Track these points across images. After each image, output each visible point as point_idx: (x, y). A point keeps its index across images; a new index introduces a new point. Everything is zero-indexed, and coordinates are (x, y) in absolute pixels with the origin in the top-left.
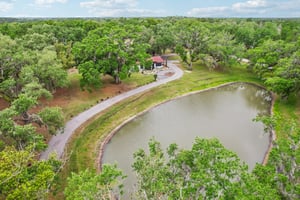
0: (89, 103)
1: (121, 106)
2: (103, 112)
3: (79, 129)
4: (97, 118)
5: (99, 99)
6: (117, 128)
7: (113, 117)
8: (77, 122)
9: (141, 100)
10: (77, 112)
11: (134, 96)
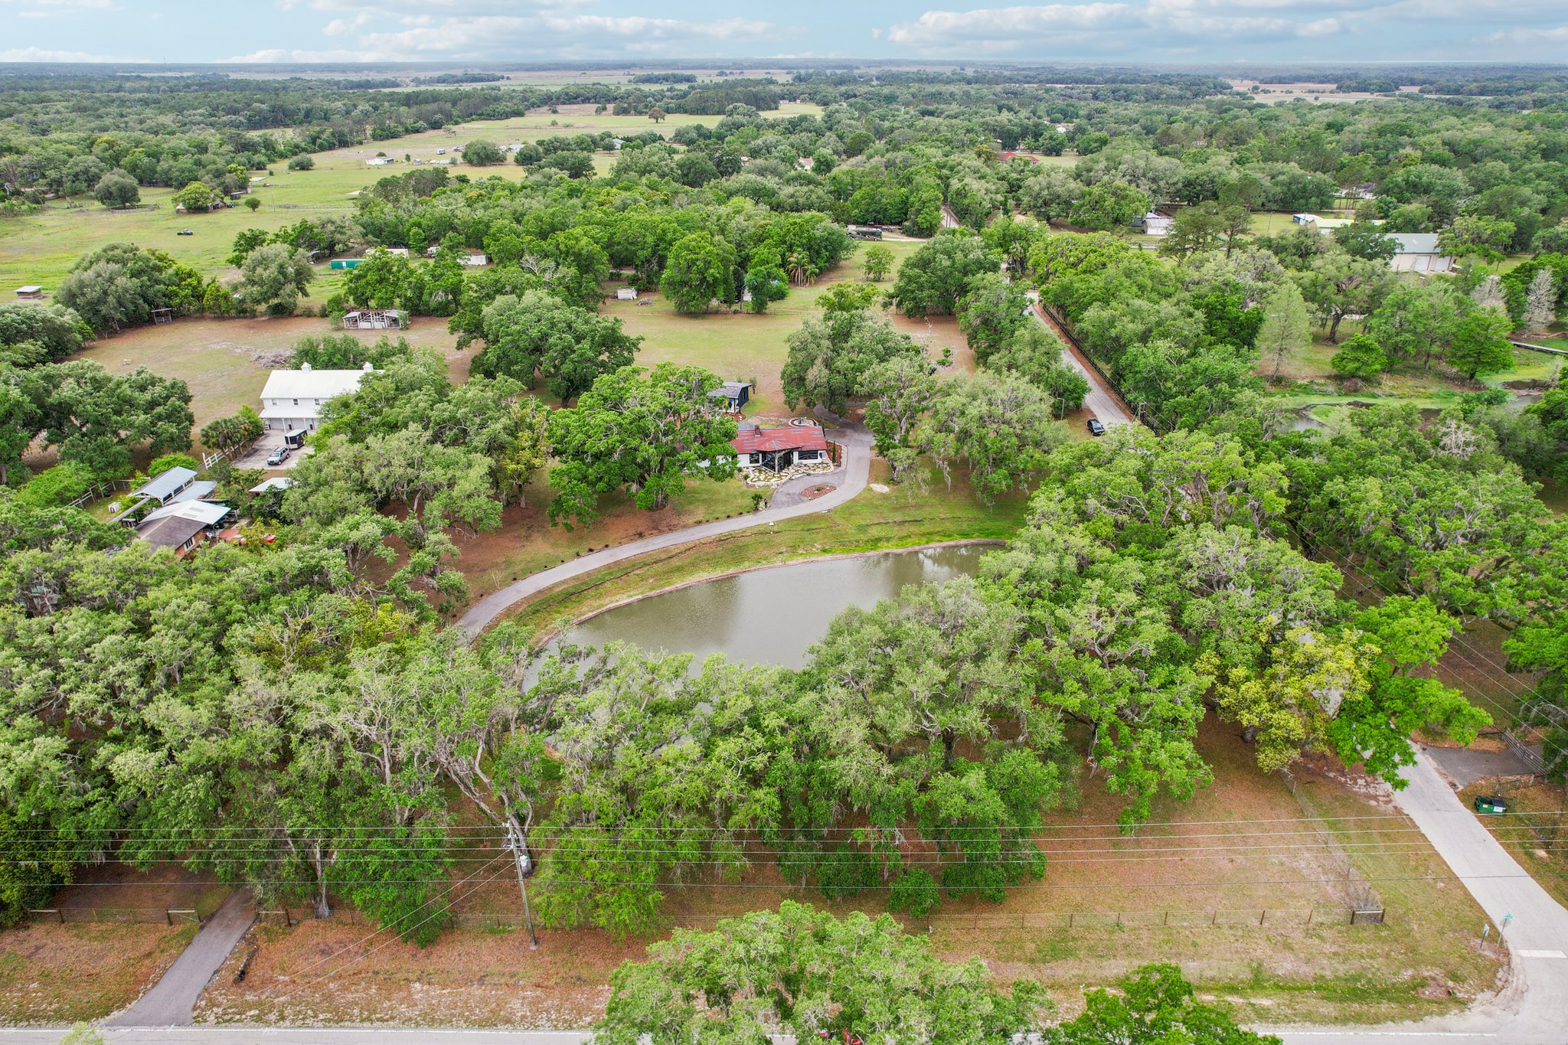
0: (563, 552)
1: (621, 572)
2: (573, 579)
3: (517, 605)
4: (557, 590)
5: (583, 551)
6: (590, 614)
7: (592, 592)
8: (518, 591)
9: (676, 562)
10: (529, 571)
11: (665, 550)
